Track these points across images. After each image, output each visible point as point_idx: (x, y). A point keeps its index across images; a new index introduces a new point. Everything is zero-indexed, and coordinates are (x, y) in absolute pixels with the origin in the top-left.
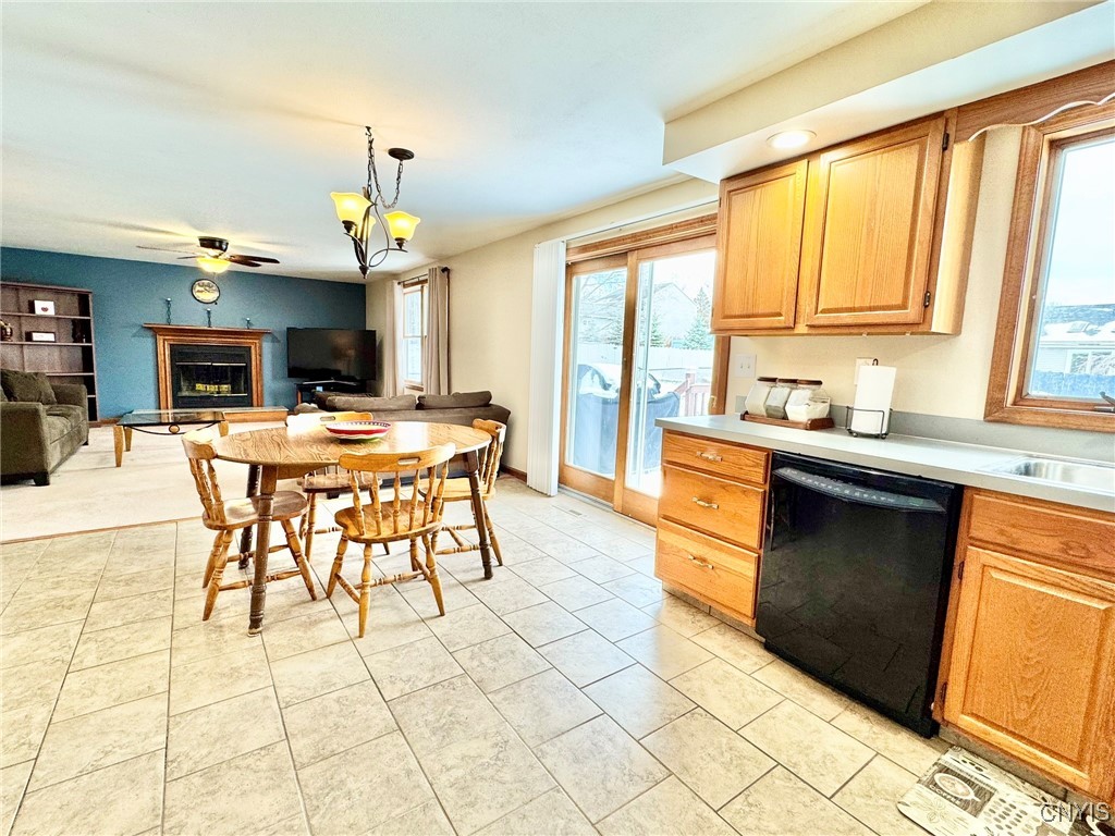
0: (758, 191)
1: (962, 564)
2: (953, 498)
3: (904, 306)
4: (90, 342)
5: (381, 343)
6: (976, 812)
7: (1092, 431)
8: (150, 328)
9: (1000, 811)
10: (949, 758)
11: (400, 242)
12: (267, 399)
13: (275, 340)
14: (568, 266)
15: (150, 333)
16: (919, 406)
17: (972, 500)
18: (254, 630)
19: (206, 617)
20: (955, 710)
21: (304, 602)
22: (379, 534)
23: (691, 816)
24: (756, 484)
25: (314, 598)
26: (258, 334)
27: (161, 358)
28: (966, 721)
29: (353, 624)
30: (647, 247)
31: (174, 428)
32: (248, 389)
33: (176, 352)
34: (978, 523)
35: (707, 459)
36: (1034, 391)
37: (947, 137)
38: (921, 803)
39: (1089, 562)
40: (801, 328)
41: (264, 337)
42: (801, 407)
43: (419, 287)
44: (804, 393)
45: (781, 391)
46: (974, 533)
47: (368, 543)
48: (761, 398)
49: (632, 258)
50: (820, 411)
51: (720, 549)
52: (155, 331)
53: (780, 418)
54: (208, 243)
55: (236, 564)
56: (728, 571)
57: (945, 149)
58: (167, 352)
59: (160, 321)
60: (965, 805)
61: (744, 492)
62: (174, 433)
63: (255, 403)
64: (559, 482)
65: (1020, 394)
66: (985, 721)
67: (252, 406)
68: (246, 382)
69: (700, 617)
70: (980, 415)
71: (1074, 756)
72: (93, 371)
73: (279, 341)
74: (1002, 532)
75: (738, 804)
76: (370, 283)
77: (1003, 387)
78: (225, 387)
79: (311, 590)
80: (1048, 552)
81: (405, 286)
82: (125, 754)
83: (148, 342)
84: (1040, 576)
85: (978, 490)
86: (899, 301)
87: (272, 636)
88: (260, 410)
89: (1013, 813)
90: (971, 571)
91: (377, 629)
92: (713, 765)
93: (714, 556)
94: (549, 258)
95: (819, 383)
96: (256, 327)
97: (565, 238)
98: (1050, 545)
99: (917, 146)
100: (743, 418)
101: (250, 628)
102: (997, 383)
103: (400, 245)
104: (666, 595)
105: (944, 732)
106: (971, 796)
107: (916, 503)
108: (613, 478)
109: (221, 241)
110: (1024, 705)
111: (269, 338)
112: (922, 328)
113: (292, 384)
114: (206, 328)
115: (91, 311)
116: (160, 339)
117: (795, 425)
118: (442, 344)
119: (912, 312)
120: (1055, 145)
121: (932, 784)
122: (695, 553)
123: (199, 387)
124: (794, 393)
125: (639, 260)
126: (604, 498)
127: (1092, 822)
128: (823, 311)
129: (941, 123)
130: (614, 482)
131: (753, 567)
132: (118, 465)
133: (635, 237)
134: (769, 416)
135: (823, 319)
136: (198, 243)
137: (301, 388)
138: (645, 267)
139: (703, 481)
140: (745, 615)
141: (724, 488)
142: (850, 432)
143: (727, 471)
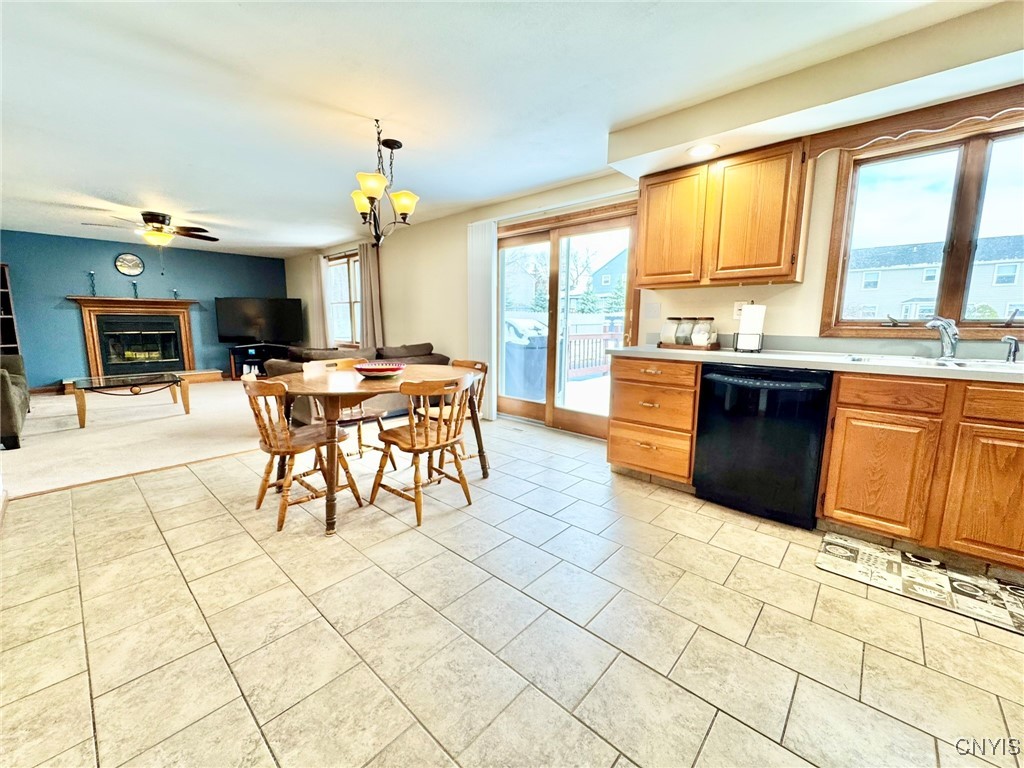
0: (671, 186)
1: (833, 420)
2: (827, 377)
3: (778, 264)
4: (11, 314)
5: (306, 308)
6: (855, 560)
7: (884, 338)
8: (75, 301)
9: (866, 558)
10: (828, 538)
11: (404, 216)
12: (198, 364)
13: (202, 309)
14: (500, 240)
15: (74, 305)
16: (778, 331)
17: (839, 380)
18: (331, 531)
19: (280, 528)
20: (833, 510)
21: (355, 509)
22: (427, 445)
23: (711, 590)
24: (688, 387)
25: (361, 505)
26: (185, 304)
27: (87, 328)
28: (839, 514)
29: (410, 516)
30: (567, 226)
31: (136, 389)
32: (179, 353)
33: (104, 323)
34: (844, 392)
35: (650, 374)
36: (845, 316)
37: (804, 154)
38: (825, 561)
39: (909, 407)
40: (706, 281)
41: (193, 307)
42: (701, 338)
43: (345, 260)
44: (703, 326)
45: (686, 326)
46: (841, 399)
47: (417, 453)
48: (670, 332)
49: (553, 235)
50: (713, 339)
51: (662, 434)
52: (80, 303)
53: (686, 343)
54: (150, 217)
55: (274, 489)
56: (670, 449)
57: (803, 162)
58: (94, 323)
59: (83, 292)
60: (848, 558)
61: (680, 393)
62: (136, 394)
63: (187, 366)
64: (498, 410)
65: (838, 321)
66: (849, 511)
67: (184, 369)
68: (176, 348)
69: (645, 485)
70: (816, 333)
71: (902, 520)
72: (16, 343)
73: (206, 310)
74: (858, 396)
75: (732, 579)
77: (830, 315)
78: (155, 355)
79: (358, 498)
80: (885, 404)
81: (330, 260)
82: (291, 626)
83: (72, 314)
84: (878, 419)
85: (842, 373)
86: (775, 261)
87: (343, 533)
88: (193, 373)
89: (873, 560)
90: (840, 422)
91: (429, 518)
92: (706, 563)
93: (655, 440)
94: (481, 236)
95: (712, 319)
96: (182, 297)
97: (497, 219)
98: (885, 401)
99: (785, 160)
100: (659, 346)
101: (328, 529)
102: (827, 312)
103: (404, 219)
104: (614, 475)
105: (821, 524)
106: (849, 554)
107: (805, 386)
108: (545, 402)
109: (164, 216)
110: (873, 497)
111: (197, 306)
112: (789, 279)
113: (223, 348)
114: (133, 299)
115: (9, 285)
116: (86, 311)
117: (698, 348)
118: (375, 307)
119: (784, 267)
120: (858, 163)
121: (826, 551)
122: (641, 440)
123: (128, 354)
124: (697, 327)
125: (560, 236)
126: (535, 418)
127: (909, 555)
128: (723, 269)
129: (800, 144)
130: (545, 405)
131: (688, 443)
132: (82, 426)
133: (558, 219)
134: (677, 343)
135: (721, 274)
136: (141, 217)
137: (234, 352)
138: (564, 241)
139: (646, 389)
140: (683, 477)
141: (664, 392)
142: (736, 350)
143: (666, 381)
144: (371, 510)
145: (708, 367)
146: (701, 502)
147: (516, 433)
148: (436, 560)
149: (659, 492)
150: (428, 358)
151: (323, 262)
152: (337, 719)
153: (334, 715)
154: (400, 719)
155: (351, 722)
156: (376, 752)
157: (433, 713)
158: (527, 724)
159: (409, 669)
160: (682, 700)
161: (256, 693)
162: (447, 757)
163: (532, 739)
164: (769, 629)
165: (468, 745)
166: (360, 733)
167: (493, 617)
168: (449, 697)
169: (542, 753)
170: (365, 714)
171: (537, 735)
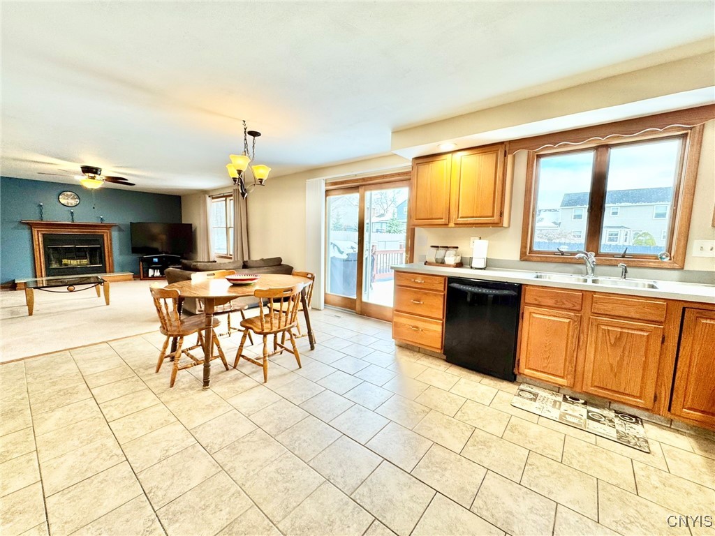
0: (431, 165)
1: (523, 313)
2: (518, 288)
3: (493, 216)
5: (195, 230)
6: (535, 400)
7: (556, 262)
8: (27, 223)
9: (542, 398)
10: (522, 387)
11: (261, 180)
12: (116, 268)
13: (120, 230)
14: (327, 191)
15: (27, 226)
16: (495, 256)
17: (525, 289)
18: (207, 387)
19: (172, 385)
20: (524, 369)
21: (222, 372)
22: (272, 329)
23: (445, 421)
24: (441, 291)
25: (227, 369)
26: (109, 227)
27: (36, 243)
28: (527, 372)
29: (260, 377)
30: (369, 184)
31: (71, 288)
32: (102, 261)
33: (47, 239)
34: (528, 297)
35: (417, 283)
36: (535, 248)
37: (505, 151)
38: (518, 401)
39: (564, 306)
40: (452, 225)
41: (113, 228)
42: (451, 258)
43: (224, 199)
44: (452, 252)
45: (442, 251)
46: (527, 301)
47: (265, 335)
48: (432, 255)
49: (361, 190)
50: (458, 260)
51: (425, 321)
52: (31, 226)
53: (442, 263)
54: (86, 170)
55: (169, 359)
56: (429, 330)
57: (505, 156)
58: (41, 239)
59: (34, 218)
60: (531, 399)
61: (435, 295)
62: (71, 291)
63: (108, 269)
64: (325, 303)
65: (531, 251)
66: (533, 370)
67: (106, 272)
68: (100, 257)
69: (415, 353)
70: (518, 258)
71: (562, 375)
73: (123, 231)
74: (536, 300)
75: (459, 413)
76: (185, 196)
77: (526, 247)
78: (85, 262)
79: (226, 365)
80: (551, 305)
81: (213, 198)
82: (177, 449)
83: (25, 233)
84: (548, 314)
85: (527, 285)
86: (491, 215)
87: (215, 387)
88: (112, 275)
89: (546, 400)
90: (526, 315)
91: (274, 377)
92: (445, 404)
93: (421, 325)
95: (457, 248)
96: (107, 222)
97: (325, 178)
98: (551, 302)
99: (495, 155)
100: (425, 264)
101: (204, 386)
102: (524, 247)
103: (261, 182)
104: (397, 347)
105: (519, 379)
106: (532, 396)
107: (506, 292)
108: (355, 298)
109: (97, 169)
110: (546, 361)
111: (116, 228)
112: (500, 225)
113: (135, 257)
114: (70, 223)
116: (35, 231)
117: (449, 266)
118: (243, 232)
119: (496, 218)
120: (539, 156)
121: (519, 395)
122: (413, 325)
123: (65, 261)
124: (448, 252)
125: (365, 190)
126: (350, 308)
127: (568, 397)
128: (461, 218)
129: (503, 146)
130: (355, 300)
131: (441, 327)
132: (31, 314)
133: (364, 179)
134: (437, 262)
135: (461, 221)
136: (81, 169)
137: (143, 260)
138: (368, 194)
139: (415, 292)
140: (438, 348)
141: (426, 294)
142: (471, 268)
143: (427, 287)
144: (235, 372)
145: (451, 280)
146: (449, 364)
147: (336, 319)
148: (275, 405)
149: (423, 359)
150: (279, 268)
151: (209, 200)
152: (204, 505)
153: (203, 503)
154: (244, 503)
155: (213, 506)
156: (228, 523)
157: (265, 499)
158: (322, 504)
159: (252, 473)
160: (416, 487)
161: (153, 491)
162: (271, 524)
163: (324, 512)
164: (475, 443)
165: (284, 517)
166: (219, 513)
167: (308, 440)
168: (276, 490)
169: (329, 520)
170: (222, 501)
171: (327, 510)
